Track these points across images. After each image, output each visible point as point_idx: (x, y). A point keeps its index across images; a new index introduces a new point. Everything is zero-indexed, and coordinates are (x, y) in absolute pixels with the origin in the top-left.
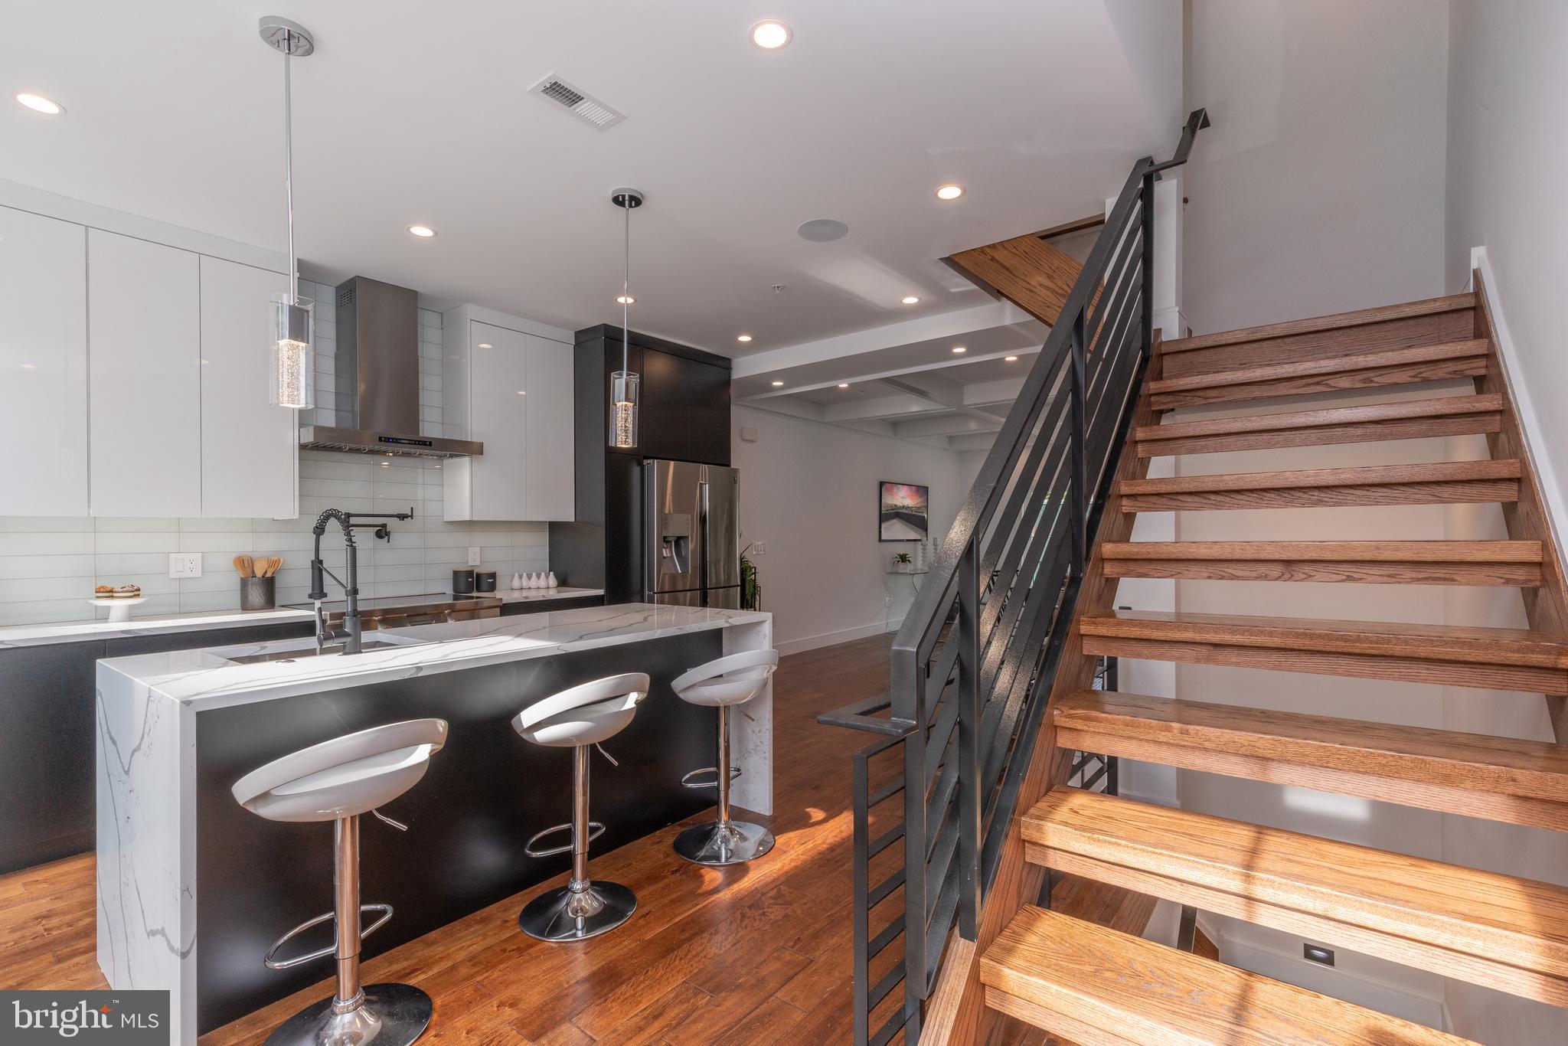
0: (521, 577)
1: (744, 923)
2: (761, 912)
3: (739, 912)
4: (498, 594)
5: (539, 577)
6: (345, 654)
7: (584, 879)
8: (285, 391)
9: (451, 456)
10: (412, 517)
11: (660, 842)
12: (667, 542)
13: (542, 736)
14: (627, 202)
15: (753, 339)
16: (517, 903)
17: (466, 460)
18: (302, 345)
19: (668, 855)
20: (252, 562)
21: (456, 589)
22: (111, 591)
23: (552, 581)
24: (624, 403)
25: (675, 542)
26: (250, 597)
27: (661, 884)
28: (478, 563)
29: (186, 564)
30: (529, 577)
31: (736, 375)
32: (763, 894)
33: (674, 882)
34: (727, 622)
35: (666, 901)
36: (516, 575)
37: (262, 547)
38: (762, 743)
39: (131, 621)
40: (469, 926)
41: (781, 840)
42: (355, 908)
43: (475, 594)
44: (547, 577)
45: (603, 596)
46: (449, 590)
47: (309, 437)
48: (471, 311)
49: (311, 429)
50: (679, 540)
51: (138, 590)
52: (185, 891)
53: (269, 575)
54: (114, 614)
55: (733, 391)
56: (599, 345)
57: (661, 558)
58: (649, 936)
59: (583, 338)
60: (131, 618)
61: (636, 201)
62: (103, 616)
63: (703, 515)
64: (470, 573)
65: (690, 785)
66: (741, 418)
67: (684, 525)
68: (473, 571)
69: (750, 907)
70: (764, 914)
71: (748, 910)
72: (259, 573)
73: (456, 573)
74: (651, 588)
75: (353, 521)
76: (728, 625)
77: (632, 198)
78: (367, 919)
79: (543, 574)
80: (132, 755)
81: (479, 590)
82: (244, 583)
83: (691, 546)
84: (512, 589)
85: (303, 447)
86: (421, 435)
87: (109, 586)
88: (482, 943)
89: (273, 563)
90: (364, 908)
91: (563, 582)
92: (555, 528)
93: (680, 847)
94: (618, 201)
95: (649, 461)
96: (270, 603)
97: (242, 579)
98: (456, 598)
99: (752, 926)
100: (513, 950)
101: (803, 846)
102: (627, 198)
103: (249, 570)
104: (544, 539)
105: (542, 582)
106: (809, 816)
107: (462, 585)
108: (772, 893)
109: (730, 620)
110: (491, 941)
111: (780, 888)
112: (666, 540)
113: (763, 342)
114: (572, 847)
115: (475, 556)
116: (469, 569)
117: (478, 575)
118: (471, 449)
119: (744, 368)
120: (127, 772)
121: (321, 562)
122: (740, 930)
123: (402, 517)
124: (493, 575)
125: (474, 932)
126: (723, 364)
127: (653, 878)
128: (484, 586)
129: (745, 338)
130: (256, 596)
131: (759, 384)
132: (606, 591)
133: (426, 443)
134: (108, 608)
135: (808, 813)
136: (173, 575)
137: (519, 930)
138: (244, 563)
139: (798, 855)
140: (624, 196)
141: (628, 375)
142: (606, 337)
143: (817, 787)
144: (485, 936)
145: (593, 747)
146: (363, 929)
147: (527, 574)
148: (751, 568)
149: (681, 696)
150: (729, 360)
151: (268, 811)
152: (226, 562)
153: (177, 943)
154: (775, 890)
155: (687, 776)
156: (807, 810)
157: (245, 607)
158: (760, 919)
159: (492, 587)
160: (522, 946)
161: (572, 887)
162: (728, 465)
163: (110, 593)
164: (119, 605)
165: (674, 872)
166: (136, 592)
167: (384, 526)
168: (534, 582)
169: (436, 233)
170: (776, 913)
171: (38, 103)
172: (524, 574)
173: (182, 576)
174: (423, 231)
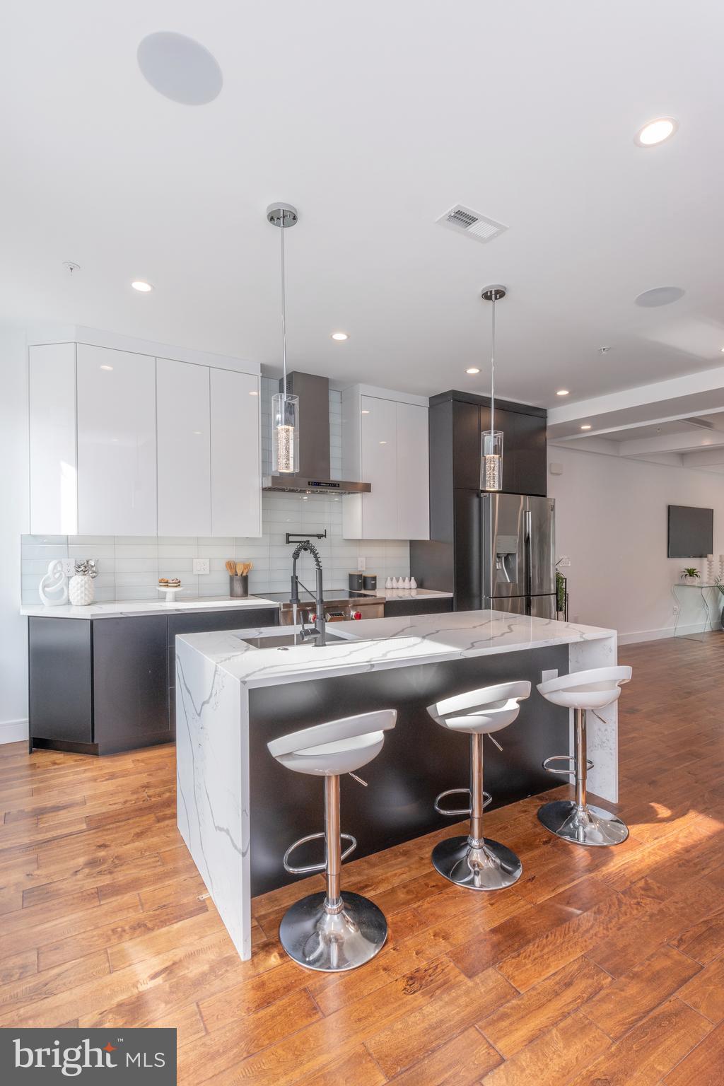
0: (392, 580)
1: (623, 909)
2: (635, 901)
3: (614, 896)
4: (380, 593)
5: (404, 580)
6: (316, 646)
7: (480, 838)
8: (283, 461)
9: (349, 493)
10: (325, 536)
11: (526, 811)
12: (499, 557)
13: (452, 723)
14: (493, 296)
15: (570, 393)
16: (426, 844)
17: (359, 495)
18: (291, 428)
19: (535, 826)
20: (235, 565)
21: (351, 587)
22: (167, 582)
23: (414, 584)
24: (492, 455)
25: (505, 558)
26: (235, 588)
27: (536, 852)
28: (365, 569)
29: (201, 566)
30: (398, 580)
31: (551, 422)
32: (632, 883)
33: (547, 853)
34: (581, 637)
35: (546, 870)
36: (389, 578)
37: (240, 555)
38: (608, 740)
39: (176, 601)
40: (396, 856)
41: (635, 830)
42: (338, 836)
43: (363, 592)
44: (410, 580)
45: (452, 598)
46: (345, 586)
47: (269, 484)
48: (363, 389)
49: (270, 478)
50: (507, 556)
51: (179, 582)
52: (244, 811)
53: (244, 574)
54: (169, 596)
55: (548, 434)
56: (449, 406)
57: (495, 569)
58: (540, 900)
59: (436, 402)
60: (176, 600)
61: (500, 294)
62: (162, 598)
63: (527, 537)
64: (360, 576)
65: (551, 770)
66: (555, 457)
67: (511, 544)
68: (362, 575)
69: (624, 893)
70: (638, 903)
71: (622, 896)
72: (239, 573)
73: (351, 576)
74: (488, 593)
75: (291, 539)
76: (582, 640)
77: (497, 292)
78: (345, 845)
79: (407, 578)
80: (202, 705)
81: (365, 589)
82: (232, 579)
83: (517, 562)
84: (386, 588)
85: (264, 489)
86: (331, 479)
87: (166, 579)
88: (408, 873)
89: (247, 567)
90: (343, 836)
91: (421, 585)
92: (413, 544)
93: (542, 818)
94: (487, 296)
95: (485, 494)
96: (245, 593)
97: (231, 576)
98: (351, 595)
99: (631, 914)
100: (434, 886)
101: (656, 841)
102: (493, 293)
103: (234, 571)
104: (406, 551)
105: (407, 584)
106: (655, 812)
107: (356, 586)
108: (642, 883)
109: (584, 636)
110: (415, 874)
111: (646, 881)
112: (498, 556)
113: (579, 393)
114: (470, 811)
115: (364, 563)
116: (360, 573)
117: (365, 578)
118: (367, 488)
119: (557, 417)
120: (199, 715)
121: (297, 578)
122: (621, 915)
123: (320, 536)
124: (374, 578)
125: (401, 863)
126: (541, 414)
127: (529, 845)
128: (369, 586)
129: (563, 393)
130: (238, 588)
131: (571, 428)
132: (454, 595)
133: (334, 485)
134: (165, 593)
135: (652, 807)
136: (195, 572)
137: (433, 869)
138: (231, 566)
139: (653, 850)
140: (491, 292)
141: (495, 433)
142: (454, 400)
143: (652, 783)
144: (410, 869)
145: (485, 736)
146: (343, 852)
147: (396, 578)
148: (562, 579)
149: (546, 696)
150: (546, 410)
151: (290, 764)
152: (221, 566)
153: (240, 846)
154: (643, 881)
155: (547, 761)
156: (652, 804)
157: (233, 595)
158: (637, 909)
159: (374, 587)
160: (440, 884)
161: (471, 843)
162: (545, 496)
163: (166, 583)
164: (170, 591)
165: (545, 843)
166: (178, 584)
167: (309, 542)
168: (401, 584)
169: (349, 337)
170: (651, 906)
171: (141, 286)
172: (394, 578)
173: (200, 573)
174: (340, 337)
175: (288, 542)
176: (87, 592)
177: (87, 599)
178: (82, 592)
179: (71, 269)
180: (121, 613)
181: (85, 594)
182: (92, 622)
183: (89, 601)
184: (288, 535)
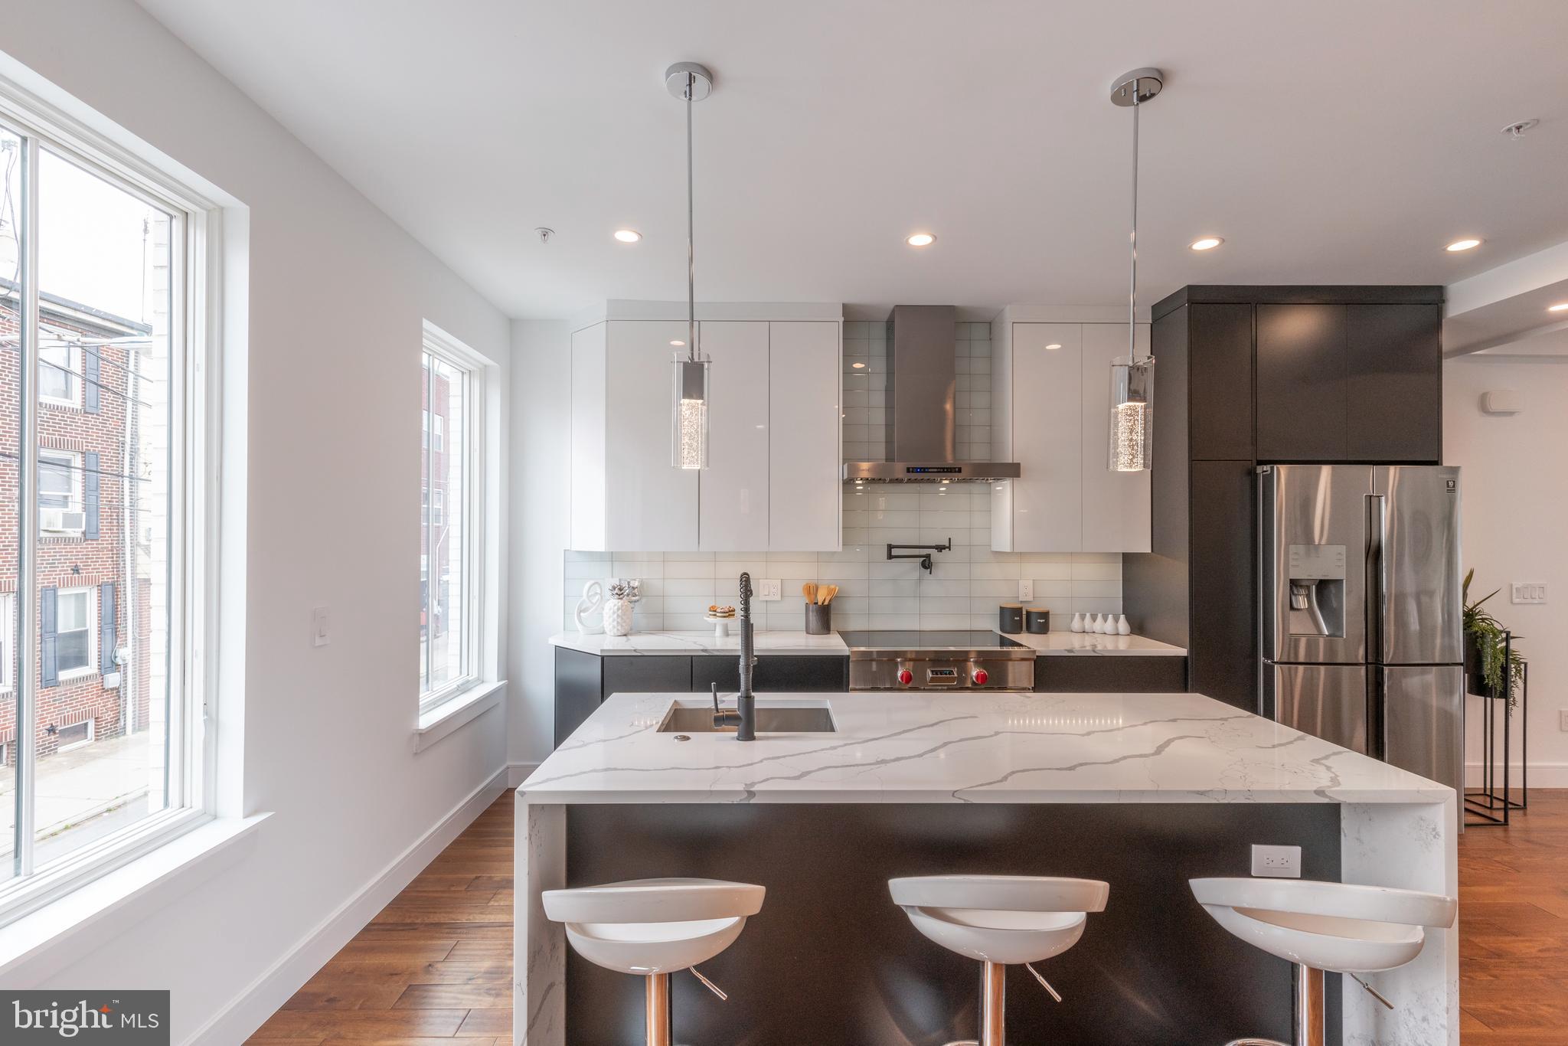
0: (1083, 617)
5: (1105, 619)
10: (949, 548)
12: (1301, 587)
14: (1135, 95)
15: (1484, 243)
17: (1008, 484)
20: (815, 589)
21: (1001, 629)
23: (1123, 625)
25: (1317, 587)
26: (811, 621)
28: (1030, 598)
29: (772, 589)
30: (1094, 618)
36: (1077, 615)
37: (831, 578)
44: (1116, 620)
45: (1186, 658)
46: (994, 625)
48: (1014, 313)
50: (1325, 584)
51: (734, 611)
53: (826, 603)
54: (718, 630)
56: (1183, 316)
57: (1289, 608)
59: (1169, 307)
63: (1374, 544)
64: (1018, 611)
67: (1335, 562)
68: (1021, 609)
72: (820, 603)
73: (1003, 610)
74: (1269, 654)
75: (895, 552)
79: (1110, 616)
82: (807, 609)
83: (1350, 595)
84: (1069, 632)
87: (716, 607)
89: (831, 592)
91: (1138, 627)
92: (1128, 559)
95: (1267, 468)
96: (826, 629)
97: (807, 605)
103: (813, 597)
104: (1118, 569)
105: (1109, 626)
107: (1009, 626)
112: (1299, 584)
115: (1027, 590)
116: (1019, 606)
117: (1028, 613)
118: (1013, 471)
123: (940, 548)
124: (1045, 615)
128: (1035, 627)
129: (1463, 245)
130: (816, 622)
132: (1191, 651)
133: (956, 470)
134: (713, 625)
136: (760, 598)
138: (811, 590)
145: (1016, 967)
147: (1091, 615)
150: (1439, 289)
152: (797, 591)
157: (807, 630)
159: (1043, 629)
162: (1438, 463)
163: (716, 612)
164: (719, 623)
166: (730, 614)
167: (928, 556)
168: (1099, 625)
169: (935, 238)
171: (626, 236)
172: (1088, 615)
173: (767, 598)
174: (920, 240)
175: (890, 557)
176: (619, 620)
177: (619, 628)
178: (614, 620)
179: (545, 235)
180: (635, 650)
181: (618, 622)
182: (603, 658)
183: (623, 632)
184: (890, 547)
